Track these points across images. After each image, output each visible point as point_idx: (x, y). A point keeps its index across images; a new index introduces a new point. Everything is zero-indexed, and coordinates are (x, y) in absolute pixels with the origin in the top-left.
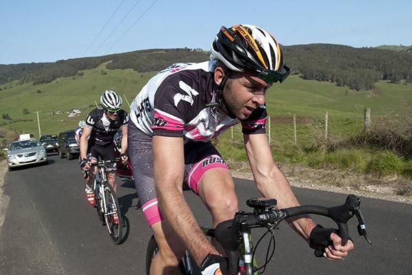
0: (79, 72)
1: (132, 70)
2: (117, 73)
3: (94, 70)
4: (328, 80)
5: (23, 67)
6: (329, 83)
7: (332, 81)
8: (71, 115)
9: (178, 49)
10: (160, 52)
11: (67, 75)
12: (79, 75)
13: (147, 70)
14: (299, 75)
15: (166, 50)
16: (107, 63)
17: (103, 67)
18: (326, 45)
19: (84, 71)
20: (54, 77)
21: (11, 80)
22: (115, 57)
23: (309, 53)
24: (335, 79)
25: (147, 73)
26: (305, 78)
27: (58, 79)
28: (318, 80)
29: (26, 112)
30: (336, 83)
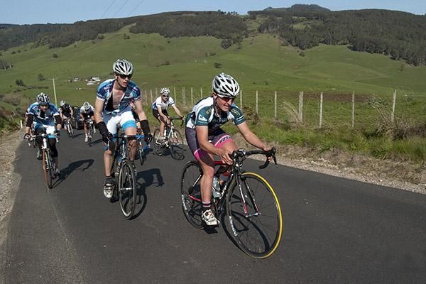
0: (100, 35)
1: (158, 35)
2: (142, 38)
3: (115, 33)
4: (381, 53)
5: (38, 28)
6: (382, 56)
7: (386, 54)
8: (90, 83)
9: (210, 12)
10: (189, 15)
11: (86, 38)
12: (99, 38)
13: (175, 35)
14: (349, 45)
15: (197, 13)
16: (130, 26)
17: (125, 30)
18: (382, 11)
19: (104, 35)
20: (72, 41)
21: (26, 42)
22: (139, 19)
23: (361, 20)
24: (389, 51)
25: (174, 38)
26: (354, 49)
27: (76, 43)
28: (370, 52)
29: (41, 78)
30: (390, 56)
